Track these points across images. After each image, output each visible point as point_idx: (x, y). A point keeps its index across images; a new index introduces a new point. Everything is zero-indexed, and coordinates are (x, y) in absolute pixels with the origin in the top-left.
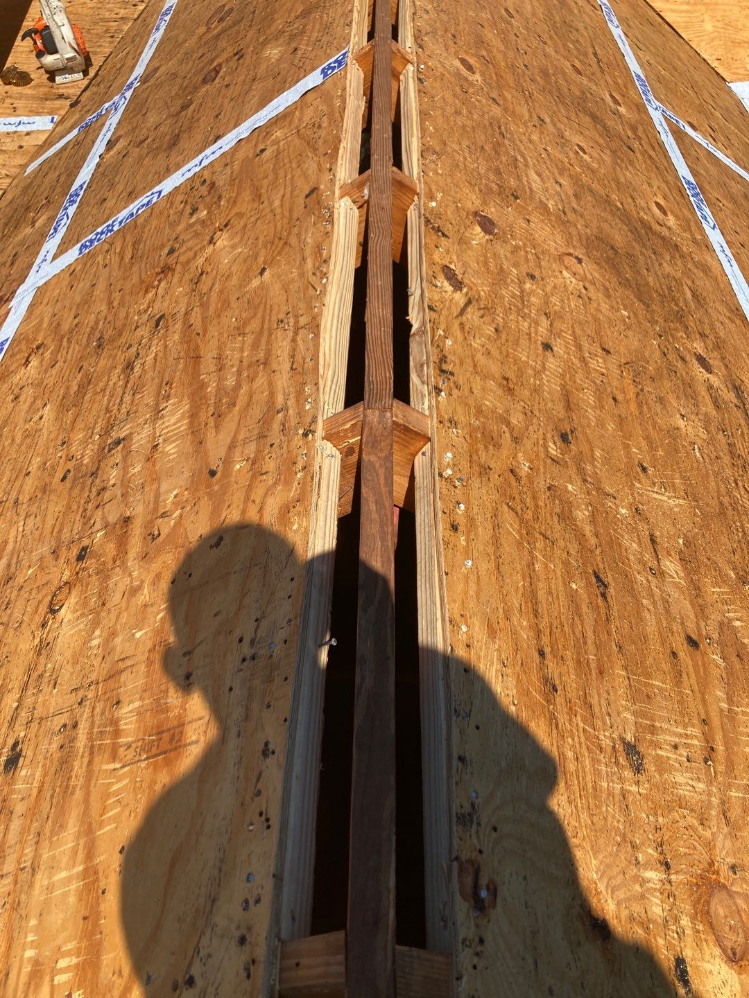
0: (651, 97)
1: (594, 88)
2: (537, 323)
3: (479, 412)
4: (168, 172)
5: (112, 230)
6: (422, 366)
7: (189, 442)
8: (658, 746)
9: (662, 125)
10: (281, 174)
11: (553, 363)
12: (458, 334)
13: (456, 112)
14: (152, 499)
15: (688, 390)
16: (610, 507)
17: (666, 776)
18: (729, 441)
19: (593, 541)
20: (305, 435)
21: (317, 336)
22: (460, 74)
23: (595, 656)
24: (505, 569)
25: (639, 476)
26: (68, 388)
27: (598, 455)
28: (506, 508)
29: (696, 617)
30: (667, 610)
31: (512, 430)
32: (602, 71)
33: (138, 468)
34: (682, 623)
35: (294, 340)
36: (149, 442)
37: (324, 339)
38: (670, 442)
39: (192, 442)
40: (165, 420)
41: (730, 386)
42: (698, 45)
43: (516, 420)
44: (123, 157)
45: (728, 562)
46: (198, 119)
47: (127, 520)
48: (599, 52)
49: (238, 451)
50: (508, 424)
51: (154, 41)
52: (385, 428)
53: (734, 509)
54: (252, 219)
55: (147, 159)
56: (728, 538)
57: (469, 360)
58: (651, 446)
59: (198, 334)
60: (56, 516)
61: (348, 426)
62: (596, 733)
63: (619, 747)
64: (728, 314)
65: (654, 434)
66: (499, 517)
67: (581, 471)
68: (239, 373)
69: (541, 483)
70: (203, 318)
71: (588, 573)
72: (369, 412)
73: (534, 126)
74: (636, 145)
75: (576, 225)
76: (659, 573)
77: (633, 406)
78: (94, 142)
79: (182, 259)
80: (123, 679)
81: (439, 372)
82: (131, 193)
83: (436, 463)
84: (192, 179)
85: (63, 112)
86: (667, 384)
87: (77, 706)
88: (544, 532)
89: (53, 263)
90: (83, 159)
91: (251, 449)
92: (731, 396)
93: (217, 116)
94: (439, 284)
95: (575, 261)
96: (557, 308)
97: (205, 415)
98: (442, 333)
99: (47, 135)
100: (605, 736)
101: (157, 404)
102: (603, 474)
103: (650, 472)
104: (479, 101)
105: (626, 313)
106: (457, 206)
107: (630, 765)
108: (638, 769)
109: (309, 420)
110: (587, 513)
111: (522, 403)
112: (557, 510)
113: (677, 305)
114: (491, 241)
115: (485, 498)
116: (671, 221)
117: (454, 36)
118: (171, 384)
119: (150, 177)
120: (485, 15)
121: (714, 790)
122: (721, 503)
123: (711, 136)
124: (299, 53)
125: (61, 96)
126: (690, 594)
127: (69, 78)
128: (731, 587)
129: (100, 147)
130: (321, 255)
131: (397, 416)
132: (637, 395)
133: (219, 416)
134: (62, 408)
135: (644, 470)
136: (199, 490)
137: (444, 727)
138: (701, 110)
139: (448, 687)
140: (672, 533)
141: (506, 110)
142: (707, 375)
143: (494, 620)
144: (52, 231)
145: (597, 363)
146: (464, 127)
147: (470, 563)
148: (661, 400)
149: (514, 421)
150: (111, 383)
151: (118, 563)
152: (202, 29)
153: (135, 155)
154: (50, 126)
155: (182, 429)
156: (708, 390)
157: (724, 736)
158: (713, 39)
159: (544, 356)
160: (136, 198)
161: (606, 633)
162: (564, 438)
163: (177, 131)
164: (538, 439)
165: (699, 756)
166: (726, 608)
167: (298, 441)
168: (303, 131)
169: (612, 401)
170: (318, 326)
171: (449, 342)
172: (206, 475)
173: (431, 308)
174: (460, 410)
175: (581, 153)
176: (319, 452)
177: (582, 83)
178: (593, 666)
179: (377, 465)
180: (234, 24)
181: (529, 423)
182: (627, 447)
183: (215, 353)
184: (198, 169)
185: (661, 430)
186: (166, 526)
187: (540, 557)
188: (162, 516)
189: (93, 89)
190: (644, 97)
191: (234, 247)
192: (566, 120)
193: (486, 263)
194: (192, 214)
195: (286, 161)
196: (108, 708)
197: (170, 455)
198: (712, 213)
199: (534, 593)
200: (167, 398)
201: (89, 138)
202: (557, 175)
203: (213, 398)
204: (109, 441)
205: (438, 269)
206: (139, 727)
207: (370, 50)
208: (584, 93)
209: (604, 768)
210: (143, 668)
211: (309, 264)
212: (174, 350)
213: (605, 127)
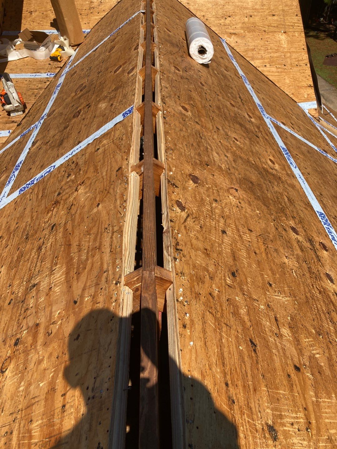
0: (265, 113)
1: (240, 112)
2: (219, 222)
3: (194, 267)
4: (58, 157)
5: (34, 183)
6: (168, 247)
7: (65, 287)
8: (283, 425)
9: (270, 125)
10: (106, 160)
11: (227, 240)
12: (184, 231)
13: (180, 130)
14: (49, 315)
15: (288, 244)
16: (256, 306)
17: (288, 440)
18: (308, 266)
19: (249, 324)
20: (116, 284)
21: (122, 236)
22: (182, 113)
23: (252, 382)
24: (209, 344)
25: (268, 288)
26: (13, 258)
27: (249, 281)
28: (208, 313)
29: (298, 355)
30: (284, 354)
31: (209, 274)
32: (243, 104)
33: (43, 299)
34: (292, 359)
35: (112, 238)
36: (47, 286)
37: (125, 237)
38: (281, 270)
39: (66, 287)
40: (55, 275)
41: (307, 240)
42: (284, 89)
43: (211, 269)
44: (39, 149)
45: (312, 325)
46: (71, 134)
47: (37, 325)
48: (241, 96)
49: (87, 291)
50: (208, 271)
51: (53, 98)
52: (152, 280)
53: (313, 299)
54: (94, 181)
55: (49, 151)
56: (311, 314)
57: (189, 243)
58: (273, 273)
59: (70, 234)
60: (5, 322)
61: (135, 279)
62: (254, 423)
63: (266, 428)
64: (304, 206)
65: (274, 268)
66: (205, 318)
67: (242, 290)
68: (88, 253)
69: (224, 298)
70: (72, 226)
71: (247, 340)
72: (144, 272)
73: (215, 132)
74: (260, 135)
75: (234, 174)
76: (280, 336)
77: (264, 255)
78: (27, 142)
79: (64, 198)
80: (34, 408)
81: (175, 250)
82: (42, 166)
83: (175, 294)
84: (68, 161)
85: (14, 128)
86: (279, 243)
87: (12, 422)
88: (226, 322)
89: (8, 197)
90: (22, 150)
91: (93, 290)
92: (308, 245)
93: (79, 132)
94: (175, 209)
95: (235, 191)
96: (227, 213)
97: (73, 273)
98: (177, 232)
99: (7, 139)
100: (258, 423)
101: (52, 267)
102: (252, 290)
103: (273, 286)
104: (190, 124)
105: (258, 212)
106: (182, 173)
107: (271, 437)
108: (275, 439)
109: (118, 276)
110: (245, 310)
111: (214, 260)
112: (232, 311)
113: (281, 205)
114: (197, 186)
115: (198, 309)
116: (277, 167)
117: (179, 97)
118: (58, 258)
119: (50, 159)
120: (192, 86)
121: (312, 444)
122: (306, 297)
123: (292, 127)
124: (113, 106)
125: (13, 122)
126: (295, 344)
127: (17, 114)
128: (313, 338)
129: (29, 144)
130: (123, 198)
131: (157, 274)
132: (266, 249)
133: (78, 274)
134: (10, 268)
135: (271, 285)
136: (69, 311)
137: (182, 429)
138: (287, 116)
139: (183, 408)
140: (285, 315)
141: (202, 126)
142: (296, 236)
143: (204, 371)
144: (8, 183)
145: (246, 237)
146: (184, 136)
147: (192, 343)
148: (276, 250)
149: (210, 269)
150: (32, 256)
151: (33, 347)
152: (73, 94)
153: (44, 149)
154: (8, 134)
155: (62, 280)
156: (297, 243)
157: (315, 415)
158: (289, 86)
159: (223, 236)
160: (44, 169)
161: (256, 370)
162: (233, 274)
163: (62, 138)
164: (221, 276)
165: (303, 427)
166: (312, 348)
167: (113, 287)
168: (115, 141)
169: (254, 254)
170: (122, 231)
171: (180, 235)
172: (72, 303)
173: (171, 221)
174: (186, 267)
175: (236, 141)
176: (123, 293)
177: (235, 110)
178: (251, 387)
179: (148, 298)
180: (87, 92)
181: (217, 269)
182: (262, 275)
183: (77, 243)
184: (71, 156)
185: (277, 265)
186: (54, 329)
187: (225, 335)
188: (53, 324)
189: (27, 118)
190: (262, 114)
191: (86, 193)
192: (229, 128)
193: (195, 197)
194: (68, 177)
195: (108, 154)
196: (27, 423)
197: (57, 292)
198: (295, 161)
199: (222, 354)
200: (56, 264)
201: (25, 140)
202: (225, 152)
203: (76, 265)
204: (30, 285)
205: (174, 202)
206: (41, 434)
207: (143, 106)
208: (236, 115)
209: (259, 441)
210: (43, 403)
211: (118, 202)
212: (59, 241)
213: (246, 128)
